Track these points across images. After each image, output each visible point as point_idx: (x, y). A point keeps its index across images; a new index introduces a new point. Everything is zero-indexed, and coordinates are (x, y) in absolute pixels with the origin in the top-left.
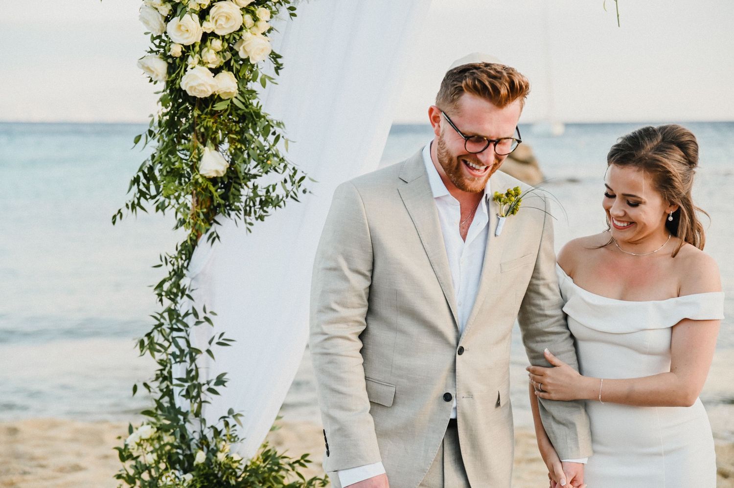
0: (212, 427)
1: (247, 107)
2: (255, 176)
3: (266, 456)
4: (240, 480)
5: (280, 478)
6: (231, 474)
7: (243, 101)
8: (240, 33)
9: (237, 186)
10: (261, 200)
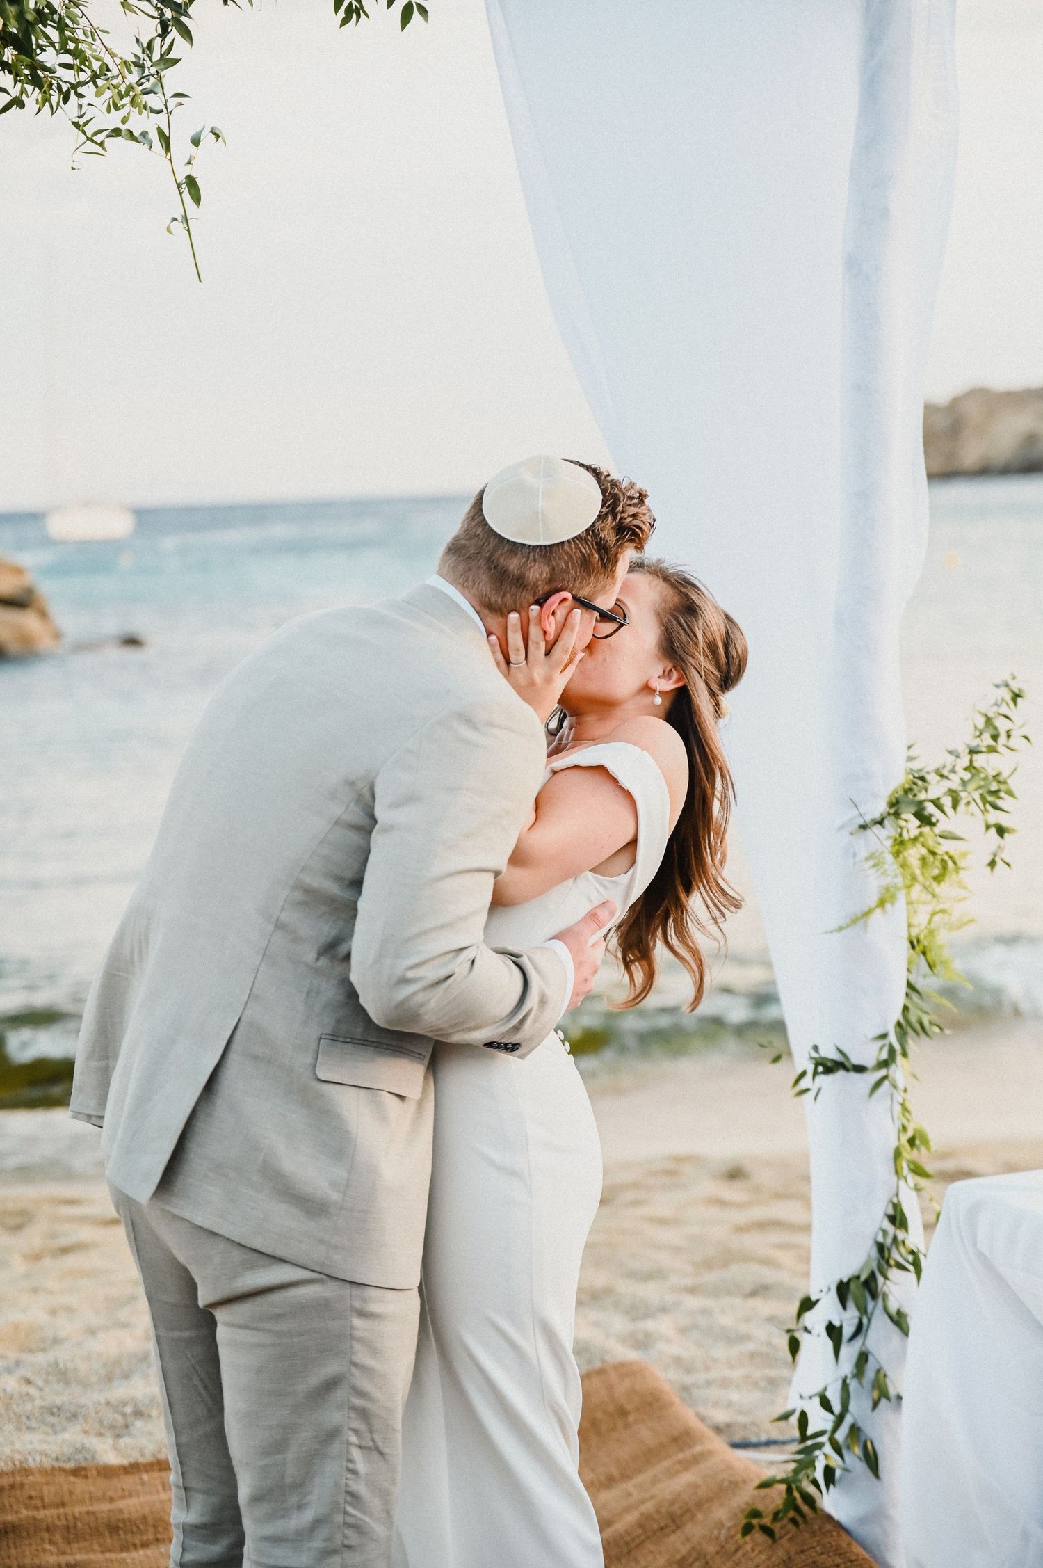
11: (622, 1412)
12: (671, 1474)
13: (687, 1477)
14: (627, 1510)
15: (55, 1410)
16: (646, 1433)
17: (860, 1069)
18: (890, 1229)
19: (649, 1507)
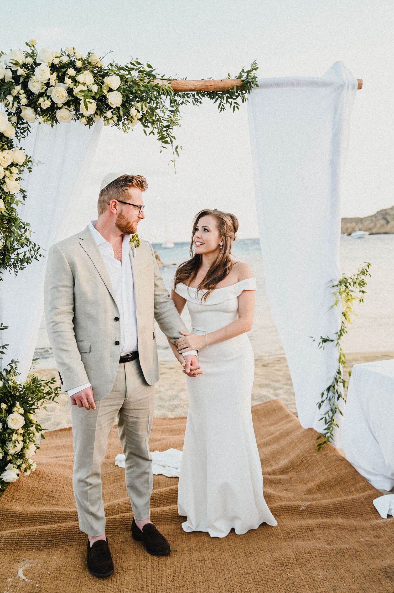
0: (5, 369)
1: (10, 215)
2: (17, 249)
3: (34, 380)
4: (22, 393)
5: (41, 390)
6: (16, 390)
7: (8, 213)
8: (4, 180)
9: (8, 254)
10: (21, 260)
11: (274, 410)
12: (286, 424)
13: (290, 425)
14: (277, 431)
15: (160, 406)
16: (280, 415)
17: (332, 341)
18: (338, 375)
19: (282, 431)
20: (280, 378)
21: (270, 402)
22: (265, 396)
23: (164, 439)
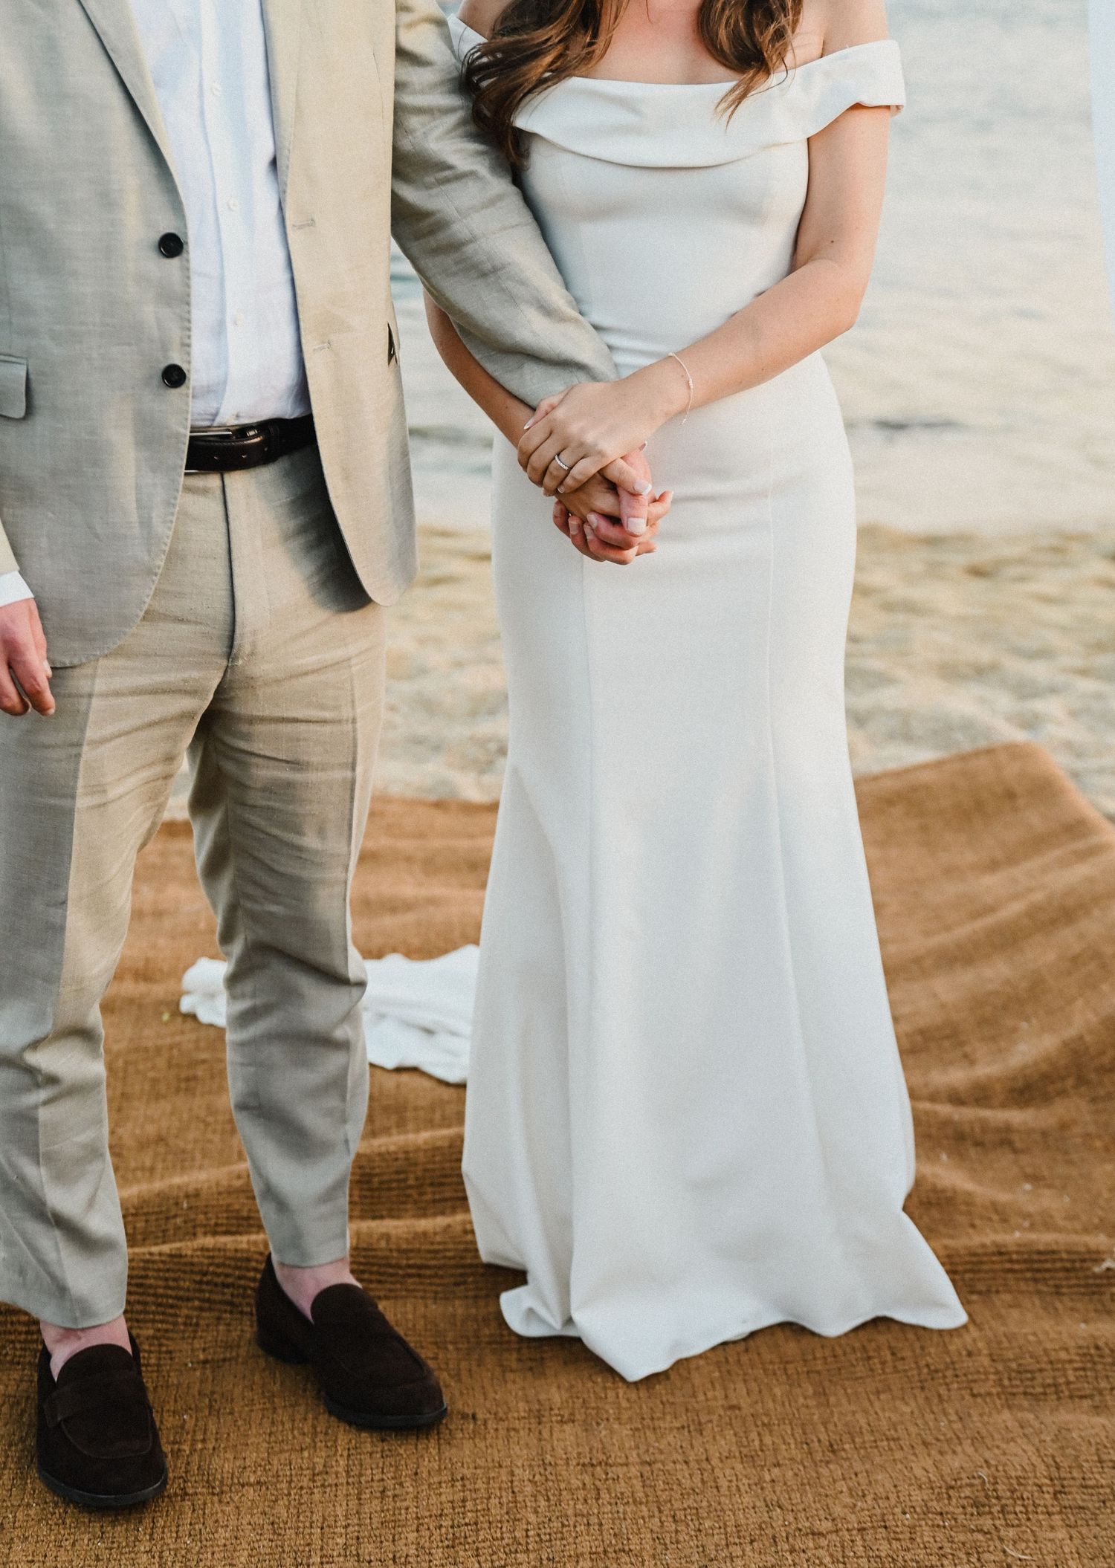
11: (1011, 795)
12: (1063, 863)
13: (1081, 871)
14: (1015, 897)
15: (418, 741)
16: (1035, 819)
19: (1038, 897)
20: (1055, 639)
21: (990, 752)
22: (967, 725)
23: (432, 901)
